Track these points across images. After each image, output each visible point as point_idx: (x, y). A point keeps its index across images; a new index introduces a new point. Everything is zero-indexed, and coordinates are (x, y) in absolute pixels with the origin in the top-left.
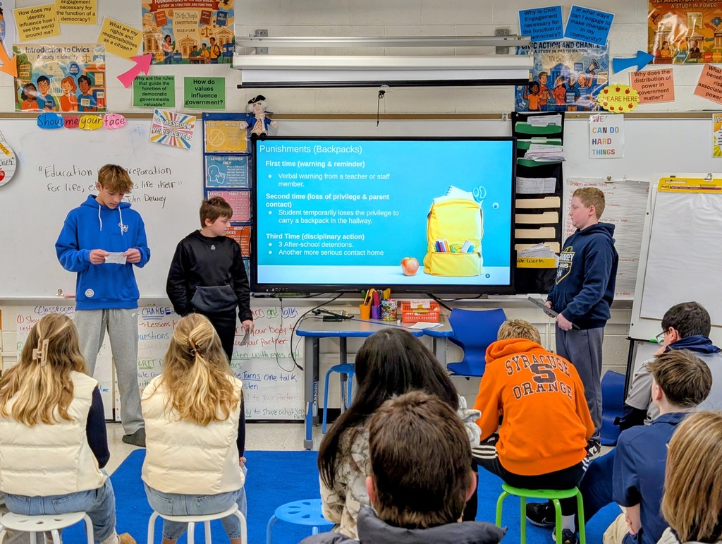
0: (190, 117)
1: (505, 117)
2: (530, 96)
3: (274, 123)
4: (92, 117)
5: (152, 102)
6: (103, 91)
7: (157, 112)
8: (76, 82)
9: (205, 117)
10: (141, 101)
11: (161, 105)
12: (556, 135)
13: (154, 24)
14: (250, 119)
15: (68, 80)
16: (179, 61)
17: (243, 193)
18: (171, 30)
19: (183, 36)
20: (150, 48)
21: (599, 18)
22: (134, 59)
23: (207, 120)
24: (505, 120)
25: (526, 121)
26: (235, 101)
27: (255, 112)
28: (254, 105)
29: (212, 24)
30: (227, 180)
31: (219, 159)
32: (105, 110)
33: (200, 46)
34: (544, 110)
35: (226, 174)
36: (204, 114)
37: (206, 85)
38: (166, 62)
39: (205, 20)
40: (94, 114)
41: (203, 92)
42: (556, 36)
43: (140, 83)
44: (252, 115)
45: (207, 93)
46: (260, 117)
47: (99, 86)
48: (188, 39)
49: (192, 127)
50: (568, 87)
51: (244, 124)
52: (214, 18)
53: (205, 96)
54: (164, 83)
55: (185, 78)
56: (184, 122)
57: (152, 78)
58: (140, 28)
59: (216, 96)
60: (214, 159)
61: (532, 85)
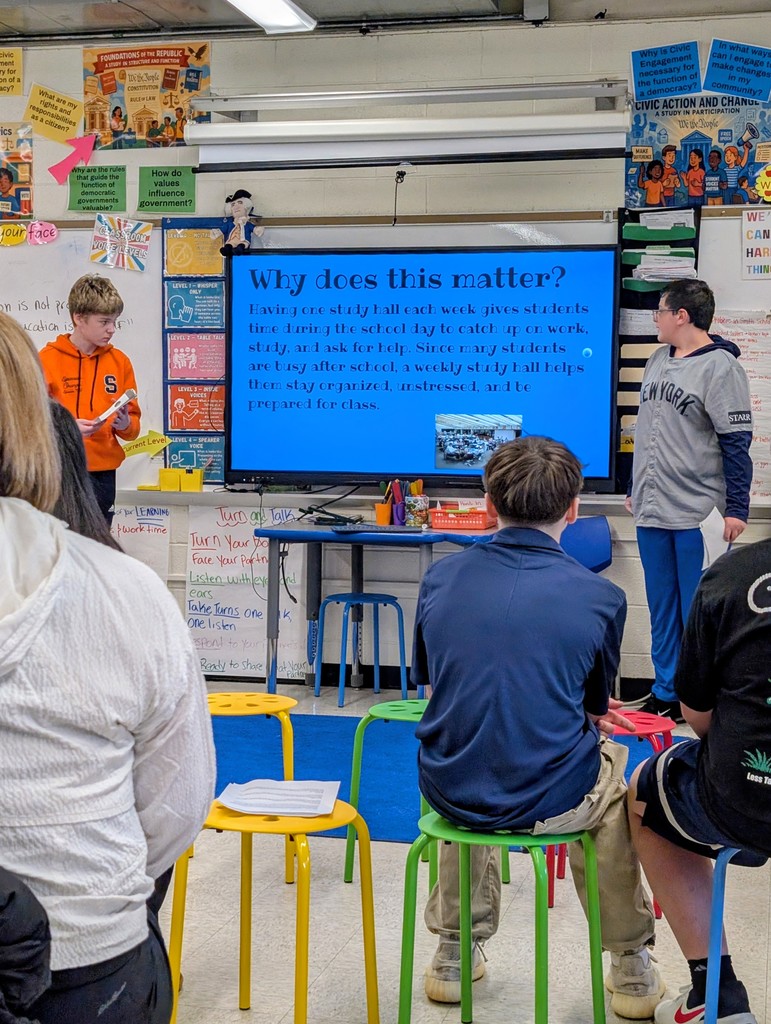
0: (145, 224)
1: (608, 217)
2: (648, 184)
3: (258, 230)
4: (12, 227)
5: (94, 205)
6: (28, 189)
7: (100, 218)
9: (166, 225)
10: (78, 204)
11: (107, 208)
12: (687, 242)
13: (100, 91)
14: (226, 225)
16: (132, 144)
17: (217, 337)
18: (122, 99)
19: (139, 106)
20: (93, 126)
22: (71, 142)
23: (168, 229)
24: (608, 222)
25: (638, 221)
26: (209, 198)
27: (235, 215)
28: (233, 205)
29: (179, 88)
30: (195, 317)
31: (183, 285)
32: (30, 217)
33: (161, 121)
34: (669, 203)
35: (194, 308)
36: (164, 220)
37: (170, 178)
38: (114, 147)
39: (169, 83)
40: (15, 224)
41: (166, 187)
42: (690, 89)
43: (79, 177)
44: (230, 219)
45: (170, 189)
47: (24, 183)
48: (145, 111)
49: (148, 238)
50: (708, 168)
51: (217, 234)
52: (182, 79)
53: (168, 194)
54: (112, 177)
55: (141, 168)
56: (136, 232)
57: (95, 170)
58: (80, 99)
59: (182, 193)
60: (176, 285)
61: (652, 165)
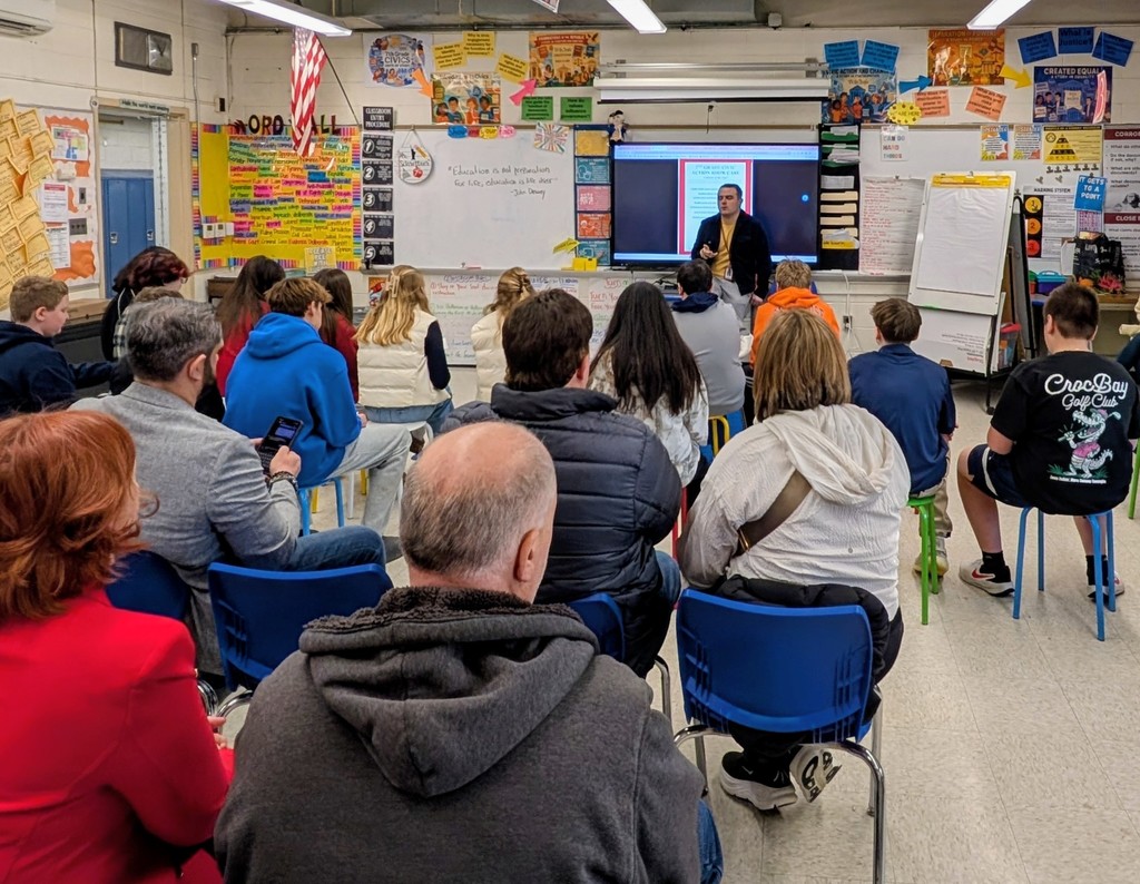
0: (564, 128)
1: (813, 128)
2: (833, 111)
3: (628, 132)
5: (535, 117)
7: (539, 124)
8: (478, 102)
9: (575, 128)
10: (526, 116)
11: (543, 119)
12: (854, 142)
13: (538, 56)
14: (610, 129)
15: (472, 100)
16: (557, 85)
17: (604, 187)
18: (551, 61)
19: (561, 65)
20: (534, 75)
21: (888, 50)
22: (521, 83)
23: (577, 130)
24: (813, 130)
25: (830, 131)
26: (599, 115)
27: (615, 124)
28: (614, 118)
29: (583, 56)
30: (592, 177)
31: (586, 160)
33: (573, 73)
34: (845, 121)
35: (592, 172)
36: (575, 125)
37: (578, 103)
38: (547, 86)
39: (577, 53)
41: (575, 108)
42: (853, 64)
43: (527, 102)
44: (612, 126)
45: (578, 109)
46: (618, 127)
48: (564, 68)
49: (566, 135)
50: (864, 104)
52: (584, 51)
53: (577, 111)
54: (545, 102)
55: (561, 98)
56: (559, 131)
57: (536, 98)
58: (527, 60)
59: (585, 111)
60: (582, 160)
61: (835, 102)
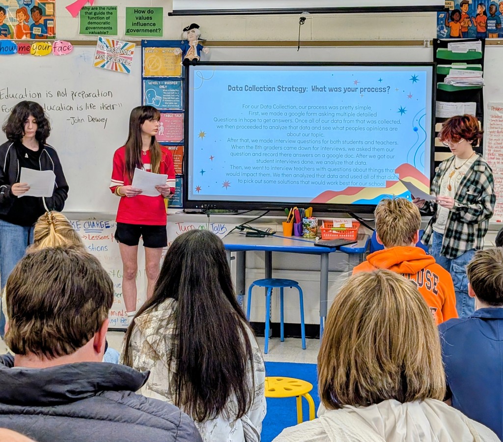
0: (130, 44)
1: (427, 44)
2: (452, 24)
3: (206, 50)
4: (42, 44)
5: (96, 31)
6: (53, 20)
7: (100, 39)
8: (29, 13)
9: (144, 44)
10: (85, 30)
11: (105, 33)
12: (477, 61)
14: (184, 45)
15: (21, 10)
17: (177, 115)
23: (146, 47)
24: (426, 47)
25: (447, 47)
26: (171, 29)
27: (189, 39)
28: (189, 33)
30: (163, 103)
31: (155, 83)
32: (54, 37)
34: (465, 36)
35: (162, 97)
36: (143, 41)
37: (146, 15)
40: (44, 42)
41: (143, 20)
43: (86, 13)
44: (187, 42)
45: (146, 21)
46: (194, 43)
47: (50, 16)
49: (132, 53)
50: (489, 15)
51: (178, 51)
53: (145, 25)
54: (108, 13)
55: (127, 8)
56: (124, 48)
57: (97, 9)
59: (154, 24)
60: (150, 83)
61: (454, 12)
